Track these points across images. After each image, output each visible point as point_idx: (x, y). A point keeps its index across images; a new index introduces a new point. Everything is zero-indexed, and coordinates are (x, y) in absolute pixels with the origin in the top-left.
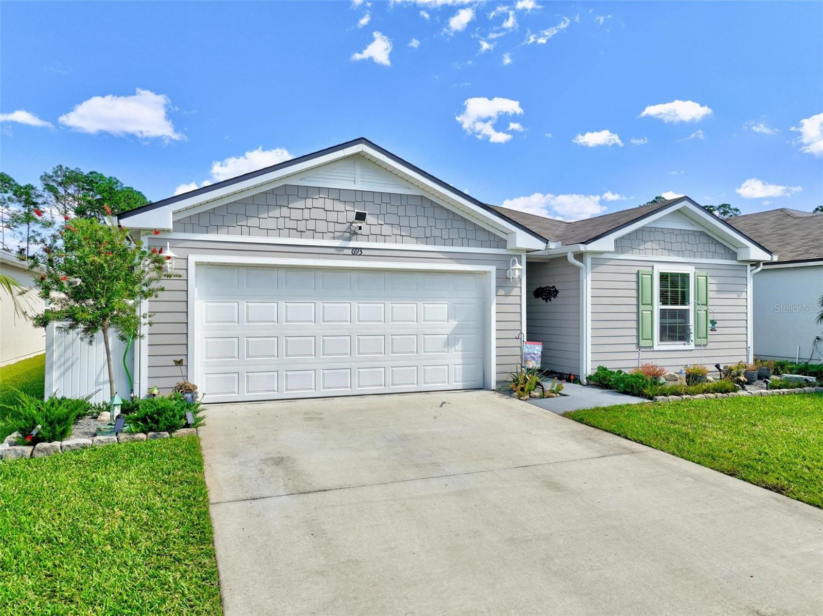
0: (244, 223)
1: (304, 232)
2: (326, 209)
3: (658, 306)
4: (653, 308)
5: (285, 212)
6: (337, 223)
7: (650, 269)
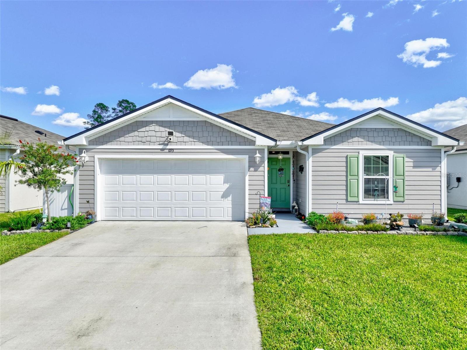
0: (118, 140)
1: (145, 142)
2: (155, 131)
3: (363, 177)
4: (358, 177)
5: (136, 133)
6: (161, 137)
7: (357, 154)
